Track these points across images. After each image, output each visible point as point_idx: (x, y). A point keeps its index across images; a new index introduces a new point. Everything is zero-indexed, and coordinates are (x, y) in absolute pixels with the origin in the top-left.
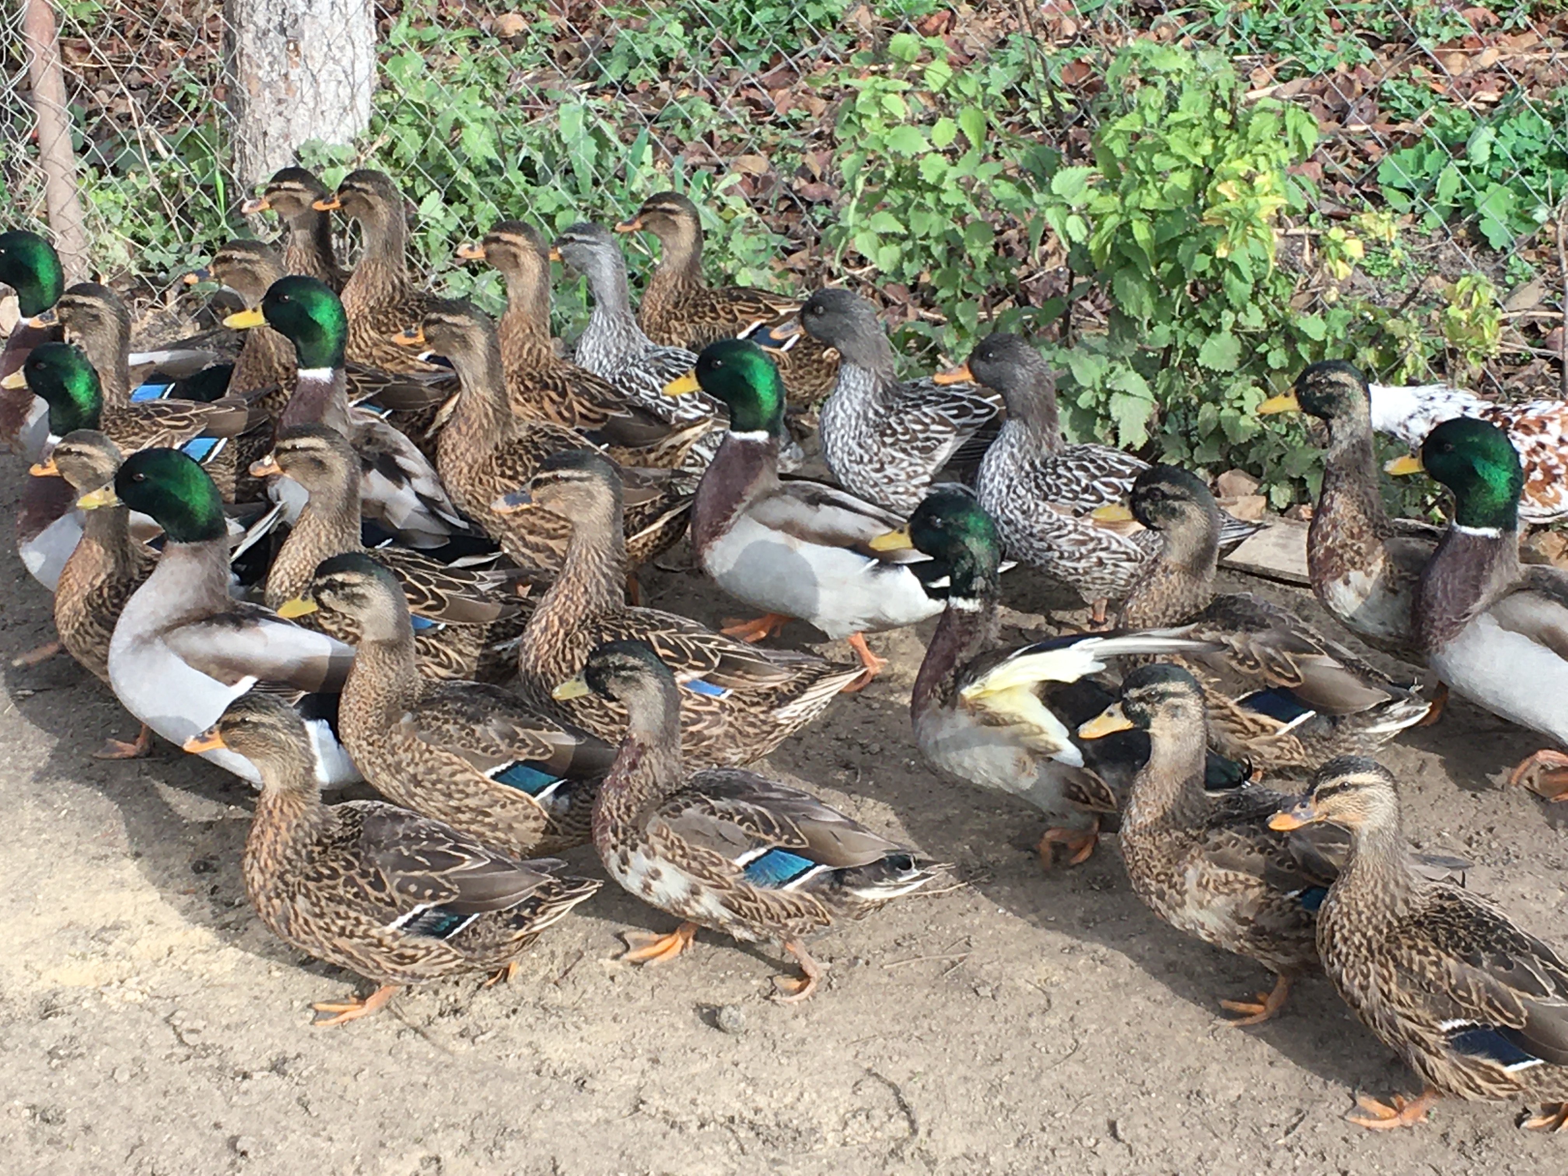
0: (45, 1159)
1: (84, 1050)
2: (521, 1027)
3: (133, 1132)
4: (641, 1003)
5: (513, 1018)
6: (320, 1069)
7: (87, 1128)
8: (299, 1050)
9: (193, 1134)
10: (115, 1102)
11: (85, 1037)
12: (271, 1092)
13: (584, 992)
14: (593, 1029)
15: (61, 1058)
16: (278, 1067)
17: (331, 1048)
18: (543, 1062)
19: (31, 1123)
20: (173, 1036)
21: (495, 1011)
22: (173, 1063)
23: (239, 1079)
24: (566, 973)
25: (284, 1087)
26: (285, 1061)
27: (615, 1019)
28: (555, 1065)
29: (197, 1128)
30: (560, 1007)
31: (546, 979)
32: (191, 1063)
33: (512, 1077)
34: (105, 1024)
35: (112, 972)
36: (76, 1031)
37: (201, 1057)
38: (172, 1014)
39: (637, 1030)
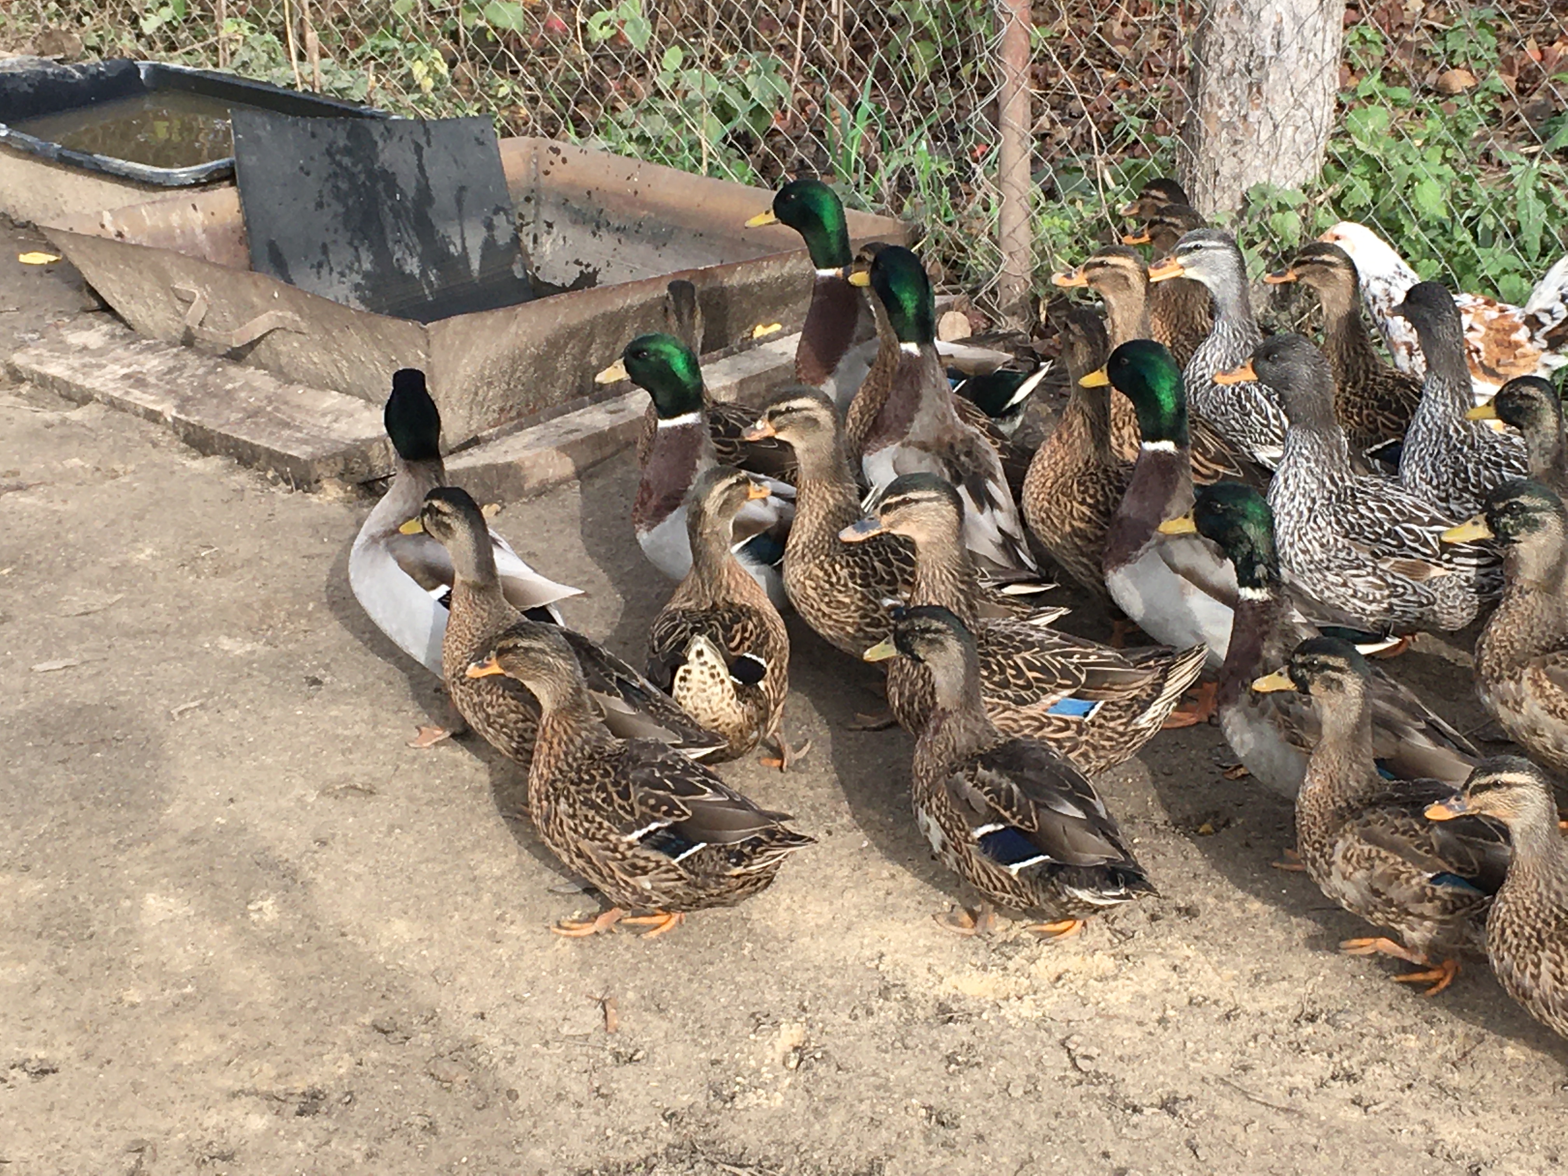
0: (937, 1161)
1: (981, 1060)
2: (1415, 1103)
3: (1023, 1147)
4: (1541, 1098)
5: (1408, 1092)
6: (1210, 1114)
7: (980, 1137)
8: (1191, 1092)
9: (1081, 1161)
10: (1007, 1115)
11: (982, 1047)
12: (1162, 1129)
13: (1483, 1077)
14: (1490, 1116)
15: (958, 1064)
16: (1169, 1105)
17: (1222, 1095)
18: (1436, 1142)
19: (926, 1123)
20: (1067, 1060)
21: (1388, 1082)
22: (1065, 1087)
23: (1129, 1111)
24: (1465, 1055)
25: (1174, 1127)
26: (1176, 1100)
27: (1513, 1111)
28: (1449, 1148)
29: (1086, 1154)
30: (1456, 1089)
31: (1444, 1058)
32: (1082, 1089)
33: (1405, 1152)
34: (1003, 1037)
35: (1010, 985)
36: (973, 1040)
37: (1092, 1083)
38: (1068, 1038)
39: (1536, 1126)
